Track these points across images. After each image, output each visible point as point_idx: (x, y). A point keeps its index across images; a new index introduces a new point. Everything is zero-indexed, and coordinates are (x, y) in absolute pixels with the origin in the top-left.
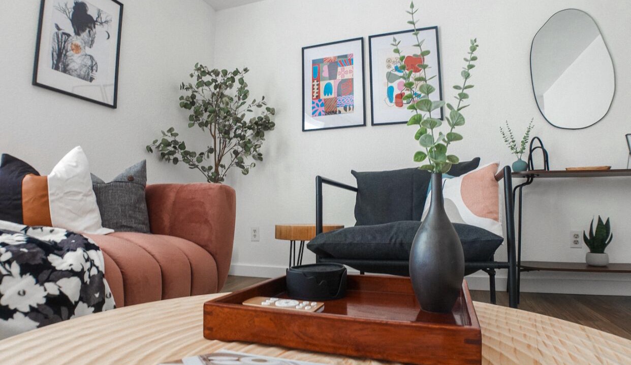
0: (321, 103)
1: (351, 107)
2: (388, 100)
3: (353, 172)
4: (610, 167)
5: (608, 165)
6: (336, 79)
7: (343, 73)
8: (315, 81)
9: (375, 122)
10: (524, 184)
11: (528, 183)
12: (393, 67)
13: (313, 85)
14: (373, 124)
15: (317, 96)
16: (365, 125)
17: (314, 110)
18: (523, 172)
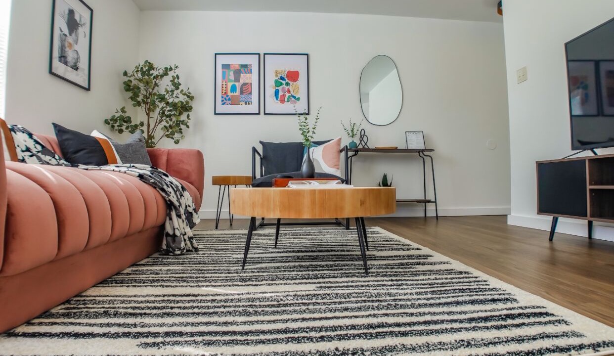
0: (228, 98)
1: (250, 103)
2: (275, 98)
3: (261, 142)
4: (397, 148)
5: (396, 146)
6: (239, 82)
7: (244, 78)
8: (224, 82)
9: (266, 113)
10: (353, 156)
11: (355, 155)
12: (279, 76)
13: (223, 85)
14: (265, 114)
15: (225, 93)
16: (259, 114)
17: (223, 102)
18: (353, 149)
